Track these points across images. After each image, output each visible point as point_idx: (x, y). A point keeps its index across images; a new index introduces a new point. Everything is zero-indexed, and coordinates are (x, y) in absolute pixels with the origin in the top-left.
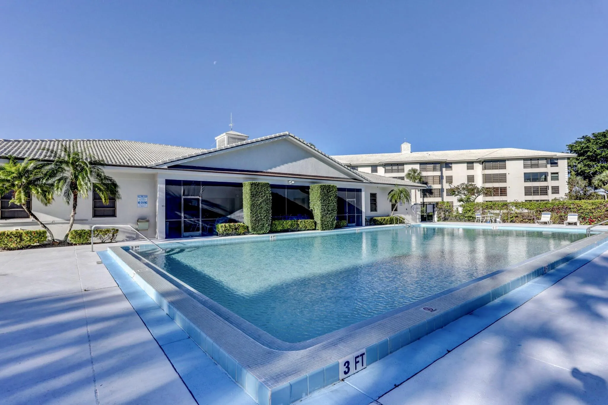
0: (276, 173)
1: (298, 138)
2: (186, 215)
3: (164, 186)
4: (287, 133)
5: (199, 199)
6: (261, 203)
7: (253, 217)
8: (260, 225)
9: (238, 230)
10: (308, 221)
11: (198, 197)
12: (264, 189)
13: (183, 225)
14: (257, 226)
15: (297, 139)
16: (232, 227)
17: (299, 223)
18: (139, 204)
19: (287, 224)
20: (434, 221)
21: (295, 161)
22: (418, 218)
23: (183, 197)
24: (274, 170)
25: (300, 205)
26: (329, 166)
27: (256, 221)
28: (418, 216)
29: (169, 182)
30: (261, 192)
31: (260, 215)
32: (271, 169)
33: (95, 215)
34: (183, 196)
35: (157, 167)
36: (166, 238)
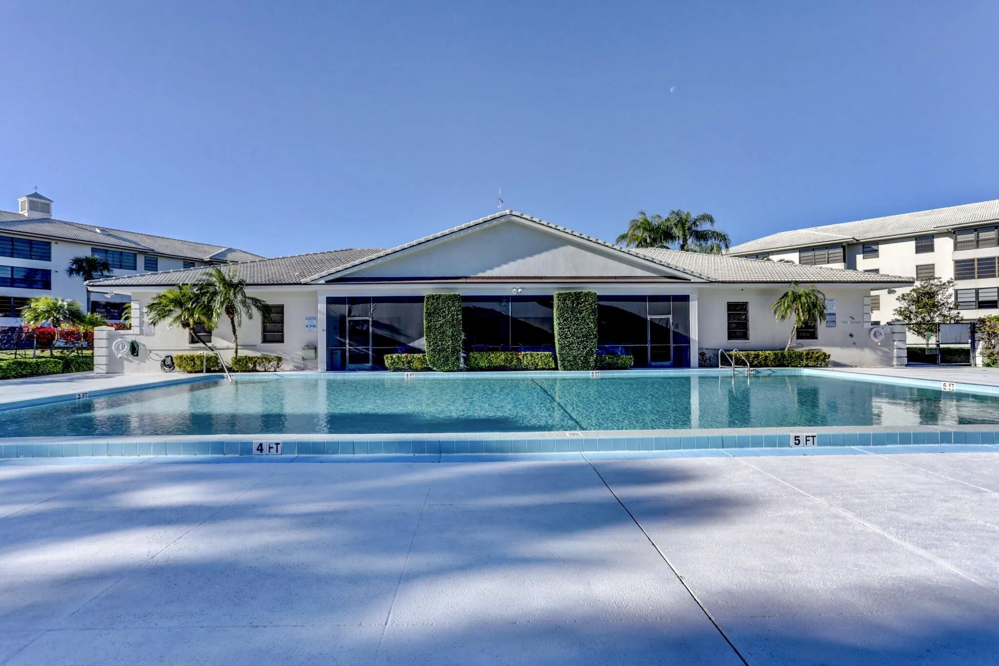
0: (492, 278)
1: (529, 218)
2: (352, 343)
3: (325, 305)
4: (508, 212)
5: (368, 321)
6: (441, 325)
7: (430, 346)
8: (442, 358)
9: (411, 364)
10: (538, 355)
11: (367, 318)
12: (449, 303)
13: (347, 354)
14: (438, 360)
15: (527, 219)
16: (402, 360)
17: (521, 357)
18: (307, 328)
19: (500, 357)
20: (975, 365)
21: (531, 255)
22: (895, 355)
23: (348, 319)
24: (489, 273)
25: (536, 328)
26: (607, 257)
27: (435, 352)
28: (895, 351)
29: (331, 301)
30: (443, 308)
31: (440, 343)
32: (483, 271)
33: (265, 340)
34: (348, 317)
35: (313, 283)
36: (327, 370)
